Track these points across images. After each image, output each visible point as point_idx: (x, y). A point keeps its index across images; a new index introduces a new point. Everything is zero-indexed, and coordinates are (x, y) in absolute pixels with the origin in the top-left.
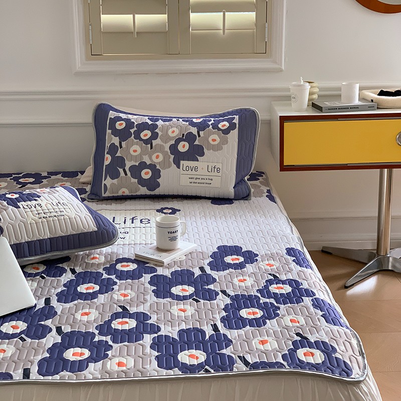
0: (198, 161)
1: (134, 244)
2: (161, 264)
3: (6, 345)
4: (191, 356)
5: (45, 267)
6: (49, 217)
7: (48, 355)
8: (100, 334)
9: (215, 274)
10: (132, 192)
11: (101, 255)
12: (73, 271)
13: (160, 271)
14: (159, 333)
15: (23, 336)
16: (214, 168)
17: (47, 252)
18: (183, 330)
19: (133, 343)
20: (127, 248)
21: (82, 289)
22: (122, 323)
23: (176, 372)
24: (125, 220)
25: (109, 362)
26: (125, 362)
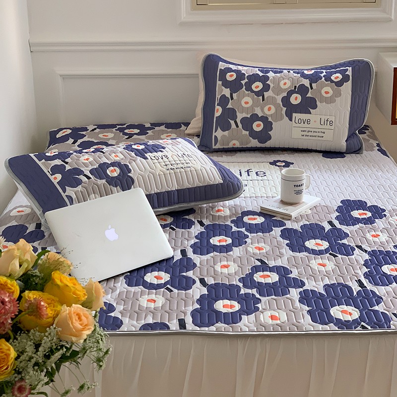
0: (310, 113)
1: (256, 197)
2: (289, 217)
3: (154, 295)
4: (343, 312)
5: (172, 219)
8: (245, 286)
10: (242, 145)
11: (225, 208)
12: (201, 224)
13: (289, 225)
14: (305, 288)
15: (168, 286)
16: (327, 121)
17: (174, 204)
18: (328, 285)
19: (280, 296)
21: (215, 241)
22: (264, 277)
23: (331, 328)
24: (240, 172)
25: (262, 315)
26: (278, 316)
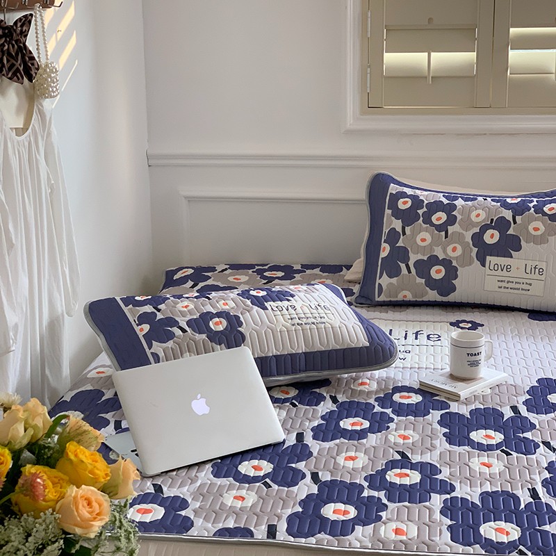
0: (512, 257)
1: (418, 368)
2: (456, 397)
3: (245, 491)
4: (498, 530)
5: (297, 391)
6: (305, 324)
7: (301, 510)
8: (371, 487)
9: (533, 418)
10: (416, 297)
11: (372, 380)
12: (334, 400)
13: (454, 408)
14: (453, 494)
15: (267, 480)
16: (535, 268)
17: (300, 371)
18: (487, 493)
19: (416, 504)
20: (408, 373)
21: (346, 424)
22: (400, 475)
23: (477, 550)
24: (406, 334)
25: (383, 527)
26: (405, 530)
